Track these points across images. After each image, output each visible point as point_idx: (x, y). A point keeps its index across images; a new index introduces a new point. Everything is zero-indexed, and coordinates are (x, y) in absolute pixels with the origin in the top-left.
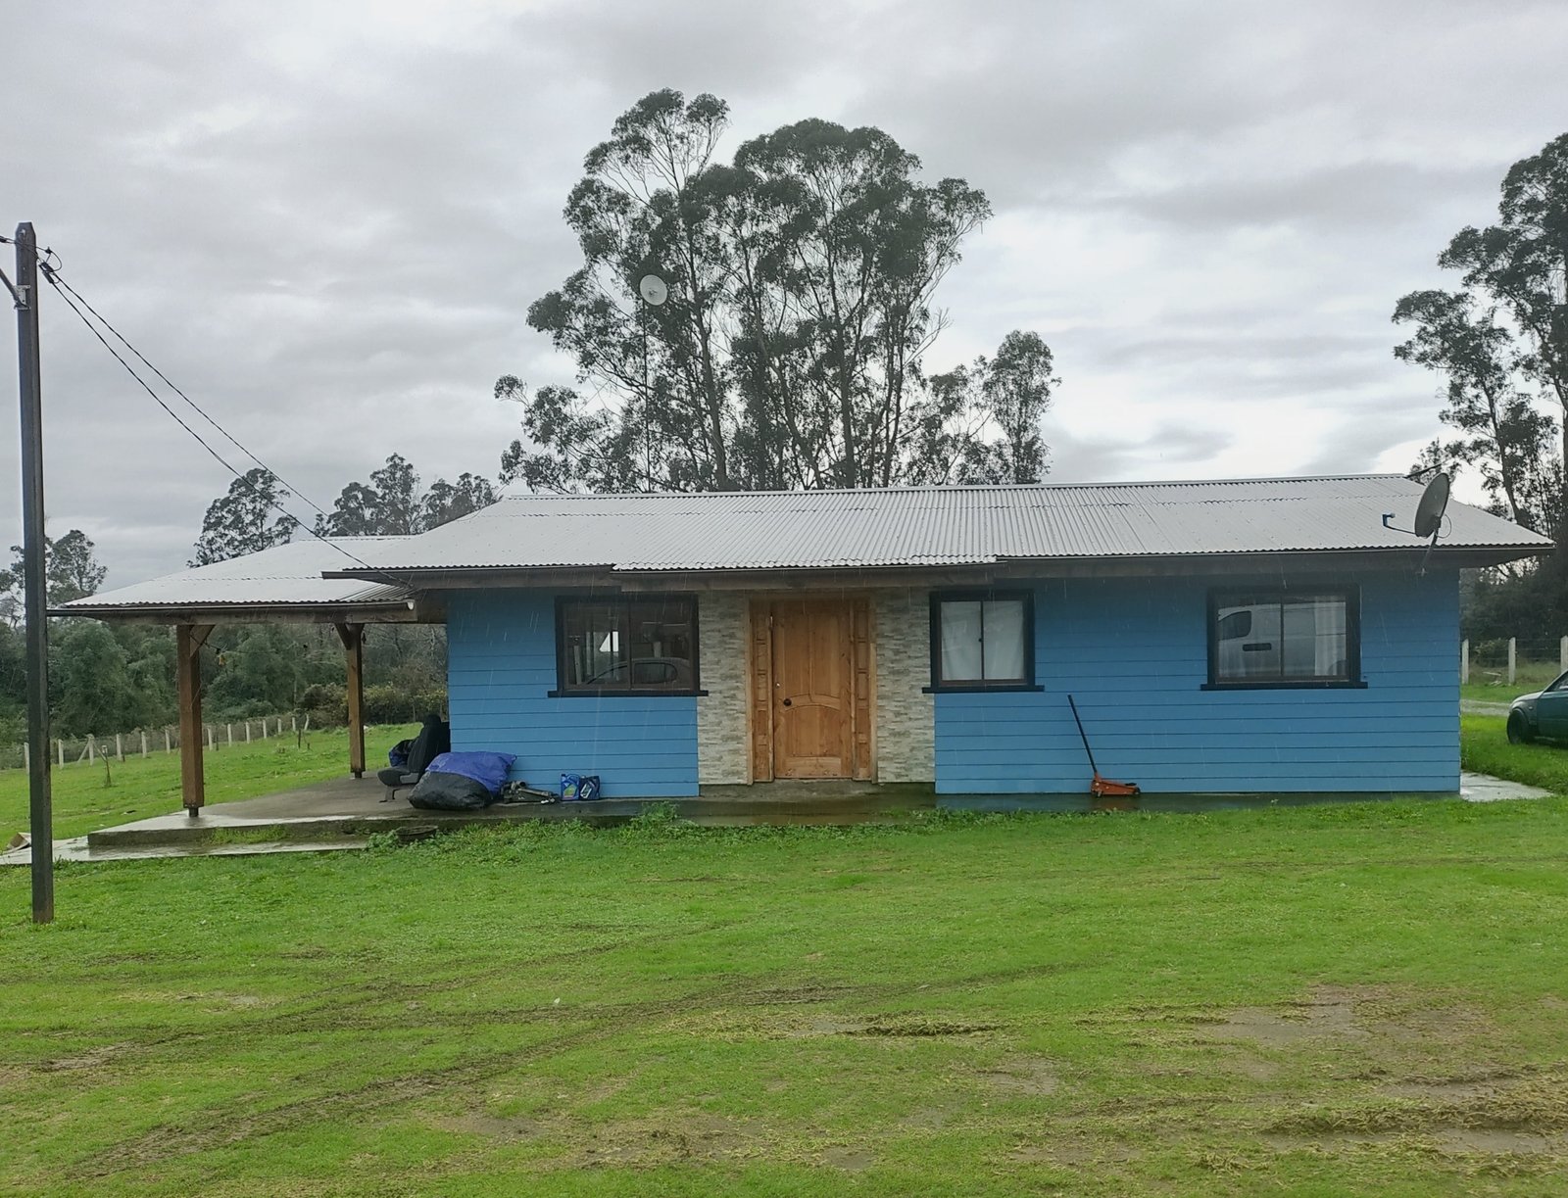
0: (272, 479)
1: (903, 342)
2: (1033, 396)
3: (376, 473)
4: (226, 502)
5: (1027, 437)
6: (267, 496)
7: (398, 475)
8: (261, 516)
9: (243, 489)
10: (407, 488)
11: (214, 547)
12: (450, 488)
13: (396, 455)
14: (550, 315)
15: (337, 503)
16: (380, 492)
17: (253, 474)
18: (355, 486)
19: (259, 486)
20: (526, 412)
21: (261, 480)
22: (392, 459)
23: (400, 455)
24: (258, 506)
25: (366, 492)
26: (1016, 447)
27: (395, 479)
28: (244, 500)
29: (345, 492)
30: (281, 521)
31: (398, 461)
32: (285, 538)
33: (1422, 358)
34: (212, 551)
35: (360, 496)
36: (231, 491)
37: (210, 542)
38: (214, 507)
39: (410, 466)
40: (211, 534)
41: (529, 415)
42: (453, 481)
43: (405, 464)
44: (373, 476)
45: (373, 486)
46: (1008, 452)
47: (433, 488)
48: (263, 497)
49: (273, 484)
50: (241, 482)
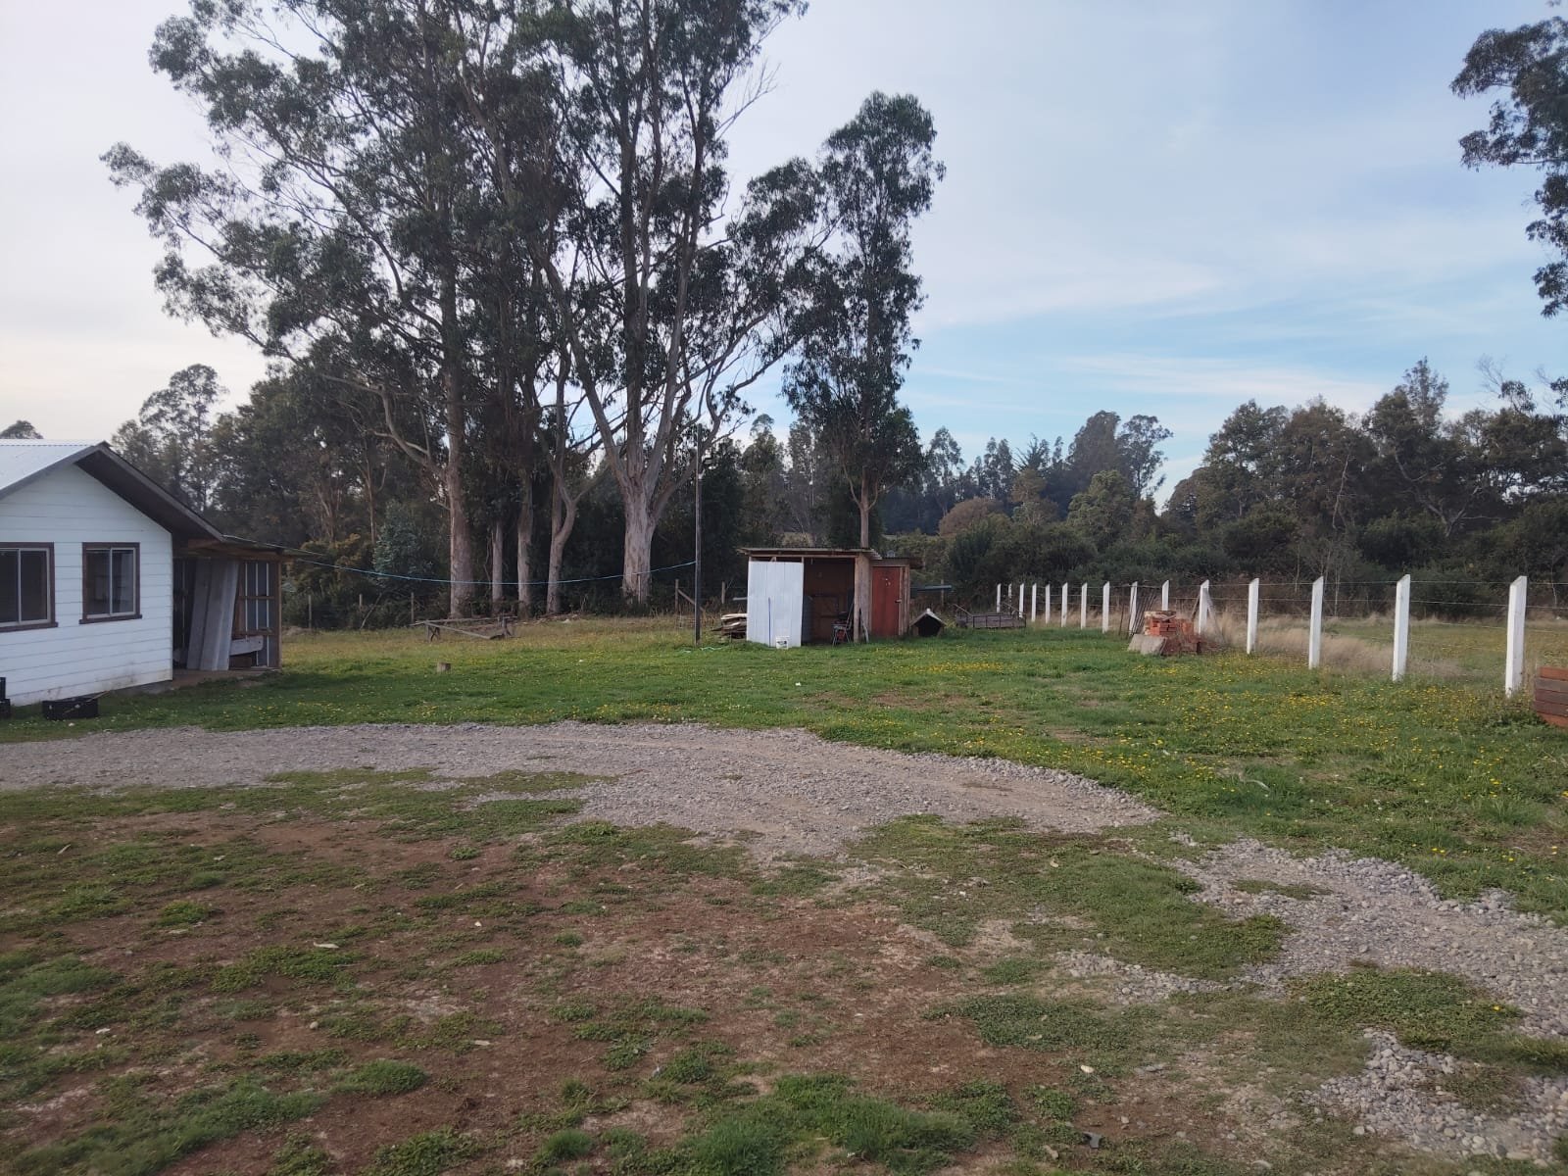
4: (166, 397)
6: (209, 392)
8: (201, 409)
9: (184, 384)
17: (197, 367)
19: (200, 382)
21: (203, 376)
24: (199, 399)
28: (184, 393)
36: (172, 384)
38: (149, 400)
48: (204, 392)
49: (216, 380)
50: (183, 376)
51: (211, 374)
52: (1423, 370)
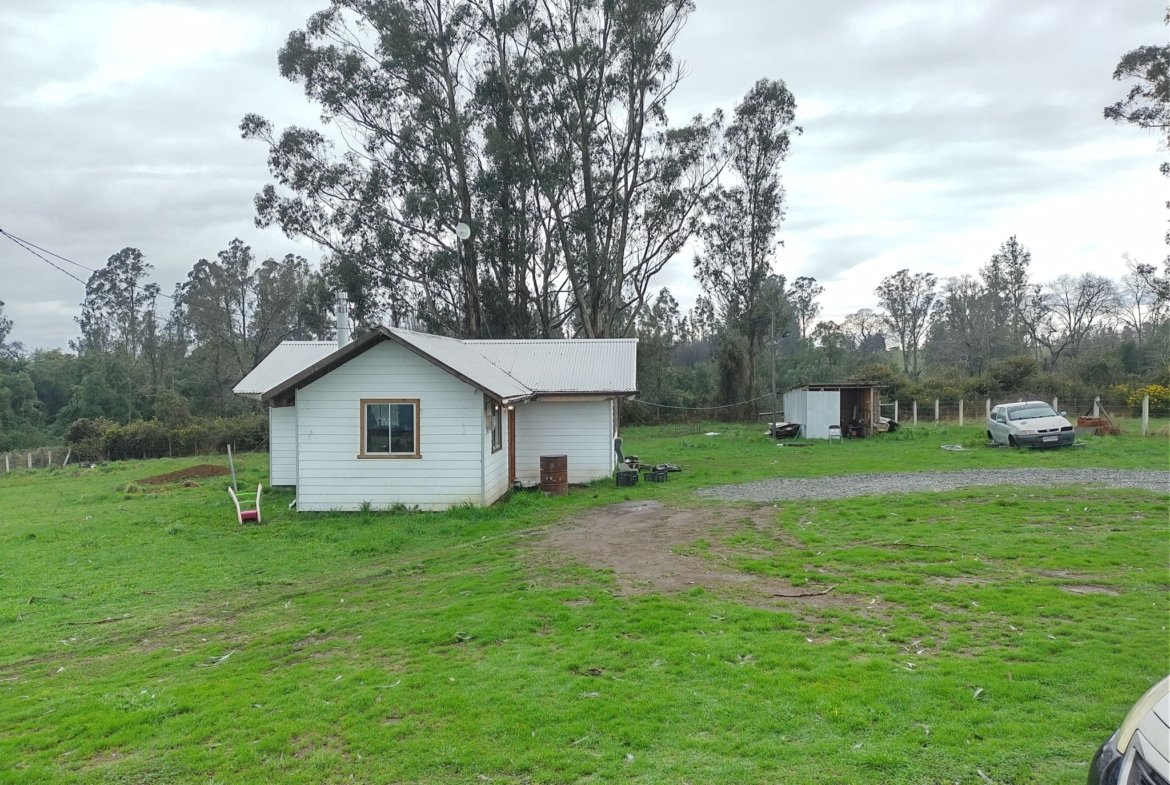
0: (139, 255)
1: (648, 84)
2: (772, 145)
3: (222, 253)
4: (103, 274)
5: (766, 184)
6: (137, 269)
7: (238, 255)
8: (132, 284)
9: (118, 264)
10: (245, 263)
11: (95, 307)
12: (276, 264)
13: (236, 240)
14: (297, 58)
15: (190, 274)
16: (225, 266)
17: (126, 252)
18: (203, 262)
19: (130, 261)
20: (271, 151)
21: (132, 257)
22: (234, 242)
23: (240, 239)
24: (130, 275)
25: (213, 266)
26: (755, 193)
27: (235, 257)
28: (119, 271)
29: (196, 267)
30: (148, 288)
31: (237, 243)
32: (151, 300)
33: (1134, 117)
34: (93, 310)
35: (207, 269)
36: (109, 264)
37: (92, 303)
38: (94, 276)
39: (248, 248)
40: (93, 296)
41: (274, 155)
42: (280, 259)
43: (244, 246)
44: (219, 255)
45: (219, 262)
46: (745, 199)
47: (264, 264)
48: (133, 269)
49: (141, 259)
50: (116, 258)
51: (138, 256)
52: (1014, 244)
